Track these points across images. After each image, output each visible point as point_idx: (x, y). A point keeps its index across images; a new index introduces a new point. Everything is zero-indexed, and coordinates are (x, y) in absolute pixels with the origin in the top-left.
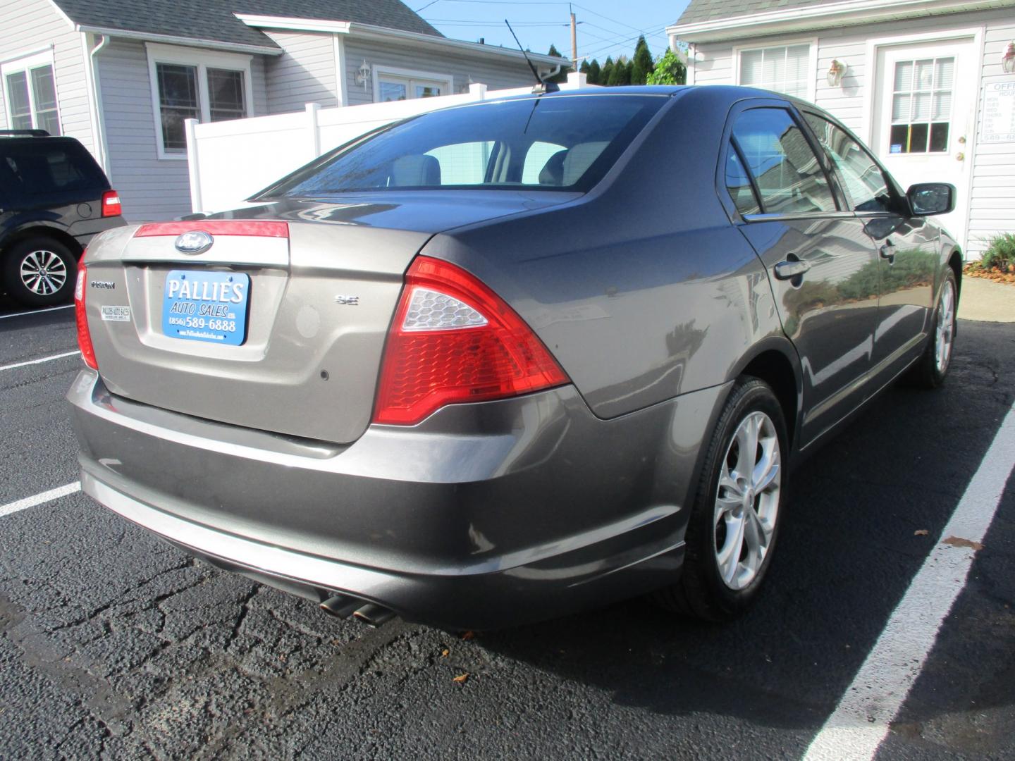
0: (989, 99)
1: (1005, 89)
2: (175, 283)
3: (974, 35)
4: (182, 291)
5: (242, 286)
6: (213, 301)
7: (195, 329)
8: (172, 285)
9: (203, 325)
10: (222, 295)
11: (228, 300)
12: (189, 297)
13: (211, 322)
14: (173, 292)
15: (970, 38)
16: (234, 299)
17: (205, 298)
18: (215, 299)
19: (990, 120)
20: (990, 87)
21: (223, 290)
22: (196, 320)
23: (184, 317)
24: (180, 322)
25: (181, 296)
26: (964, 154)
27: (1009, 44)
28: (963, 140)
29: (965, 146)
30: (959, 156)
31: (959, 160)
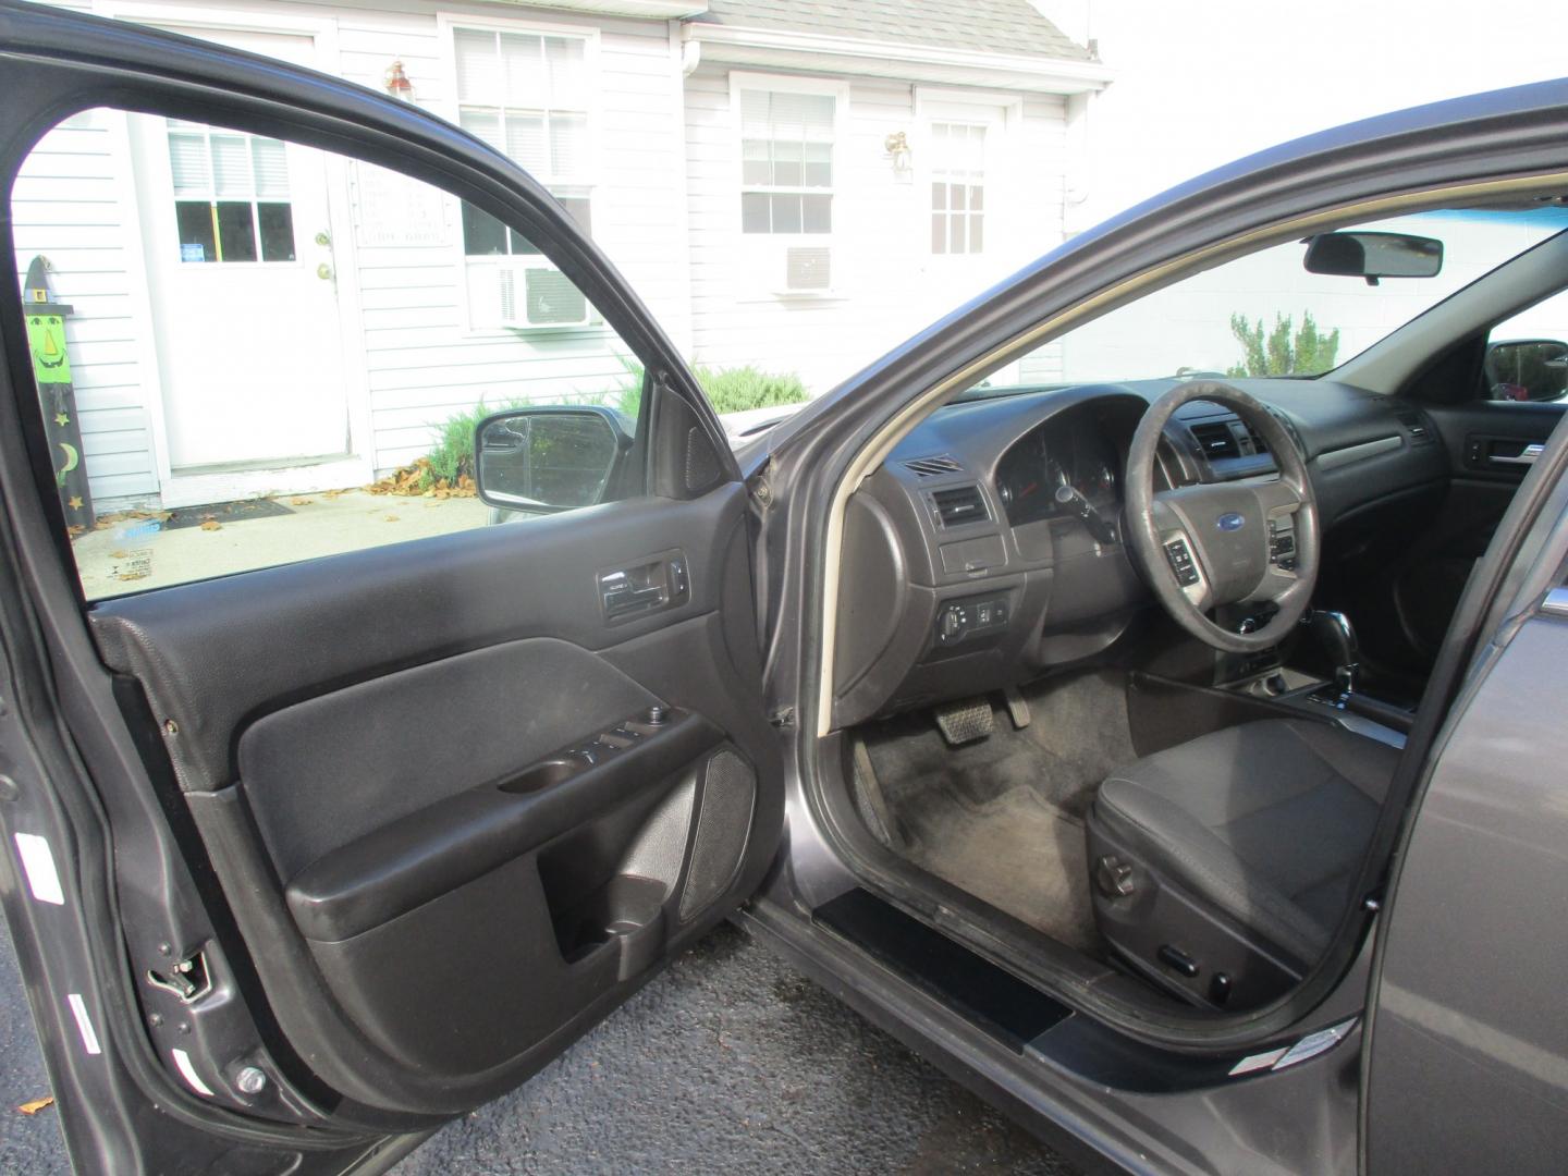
3: (318, 33)
15: (311, 38)
26: (331, 267)
27: (390, 62)
28: (324, 240)
29: (332, 250)
30: (324, 270)
31: (324, 278)
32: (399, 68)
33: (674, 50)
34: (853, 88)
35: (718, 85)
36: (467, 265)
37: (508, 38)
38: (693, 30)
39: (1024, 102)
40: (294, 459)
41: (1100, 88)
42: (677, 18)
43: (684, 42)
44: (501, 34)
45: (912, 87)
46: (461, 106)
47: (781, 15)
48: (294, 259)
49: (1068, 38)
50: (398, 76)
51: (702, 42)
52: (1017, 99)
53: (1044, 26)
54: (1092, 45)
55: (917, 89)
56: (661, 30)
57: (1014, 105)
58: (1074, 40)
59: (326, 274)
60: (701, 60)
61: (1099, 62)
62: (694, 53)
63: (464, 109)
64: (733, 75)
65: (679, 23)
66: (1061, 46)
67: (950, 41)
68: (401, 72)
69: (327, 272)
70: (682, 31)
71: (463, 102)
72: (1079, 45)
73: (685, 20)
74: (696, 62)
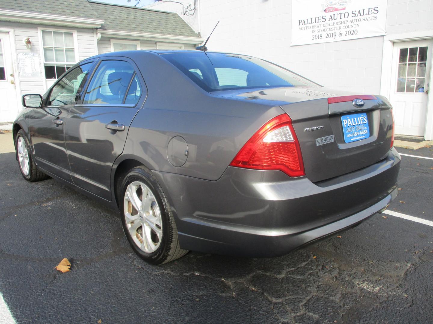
0: (21, 59)
1: (27, 55)
2: (345, 121)
3: (10, 31)
4: (349, 124)
5: (365, 117)
6: (359, 124)
7: (355, 136)
8: (344, 122)
9: (358, 134)
10: (361, 122)
11: (363, 123)
12: (351, 125)
13: (360, 132)
14: (346, 124)
15: (8, 33)
16: (365, 122)
17: (357, 124)
18: (360, 123)
19: (23, 68)
20: (21, 54)
21: (361, 120)
22: (356, 133)
23: (351, 133)
24: (351, 135)
25: (349, 125)
26: (14, 81)
27: (26, 38)
28: (12, 75)
29: (14, 78)
30: (12, 82)
31: (12, 84)
32: (28, 39)
33: (95, 35)
34: (141, 43)
35: (108, 42)
36: (46, 81)
37: (55, 33)
38: (99, 31)
39: (184, 46)
40: (6, 123)
41: (201, 43)
42: (95, 28)
43: (97, 33)
44: (64, 33)
45: (156, 43)
46: (44, 47)
47: (122, 27)
48: (5, 80)
49: (194, 32)
50: (28, 41)
51: (101, 33)
52: (183, 45)
53: (189, 29)
54: (199, 33)
55: (157, 43)
56: (91, 31)
57: (182, 47)
58: (196, 32)
59: (13, 83)
60: (101, 37)
61: (201, 37)
62: (99, 36)
63: (45, 48)
64: (111, 40)
65: (95, 29)
66: (192, 34)
67: (163, 33)
68: (29, 40)
69: (13, 82)
70: (96, 31)
71: (44, 46)
72: (197, 33)
73: (97, 29)
74: (100, 37)
